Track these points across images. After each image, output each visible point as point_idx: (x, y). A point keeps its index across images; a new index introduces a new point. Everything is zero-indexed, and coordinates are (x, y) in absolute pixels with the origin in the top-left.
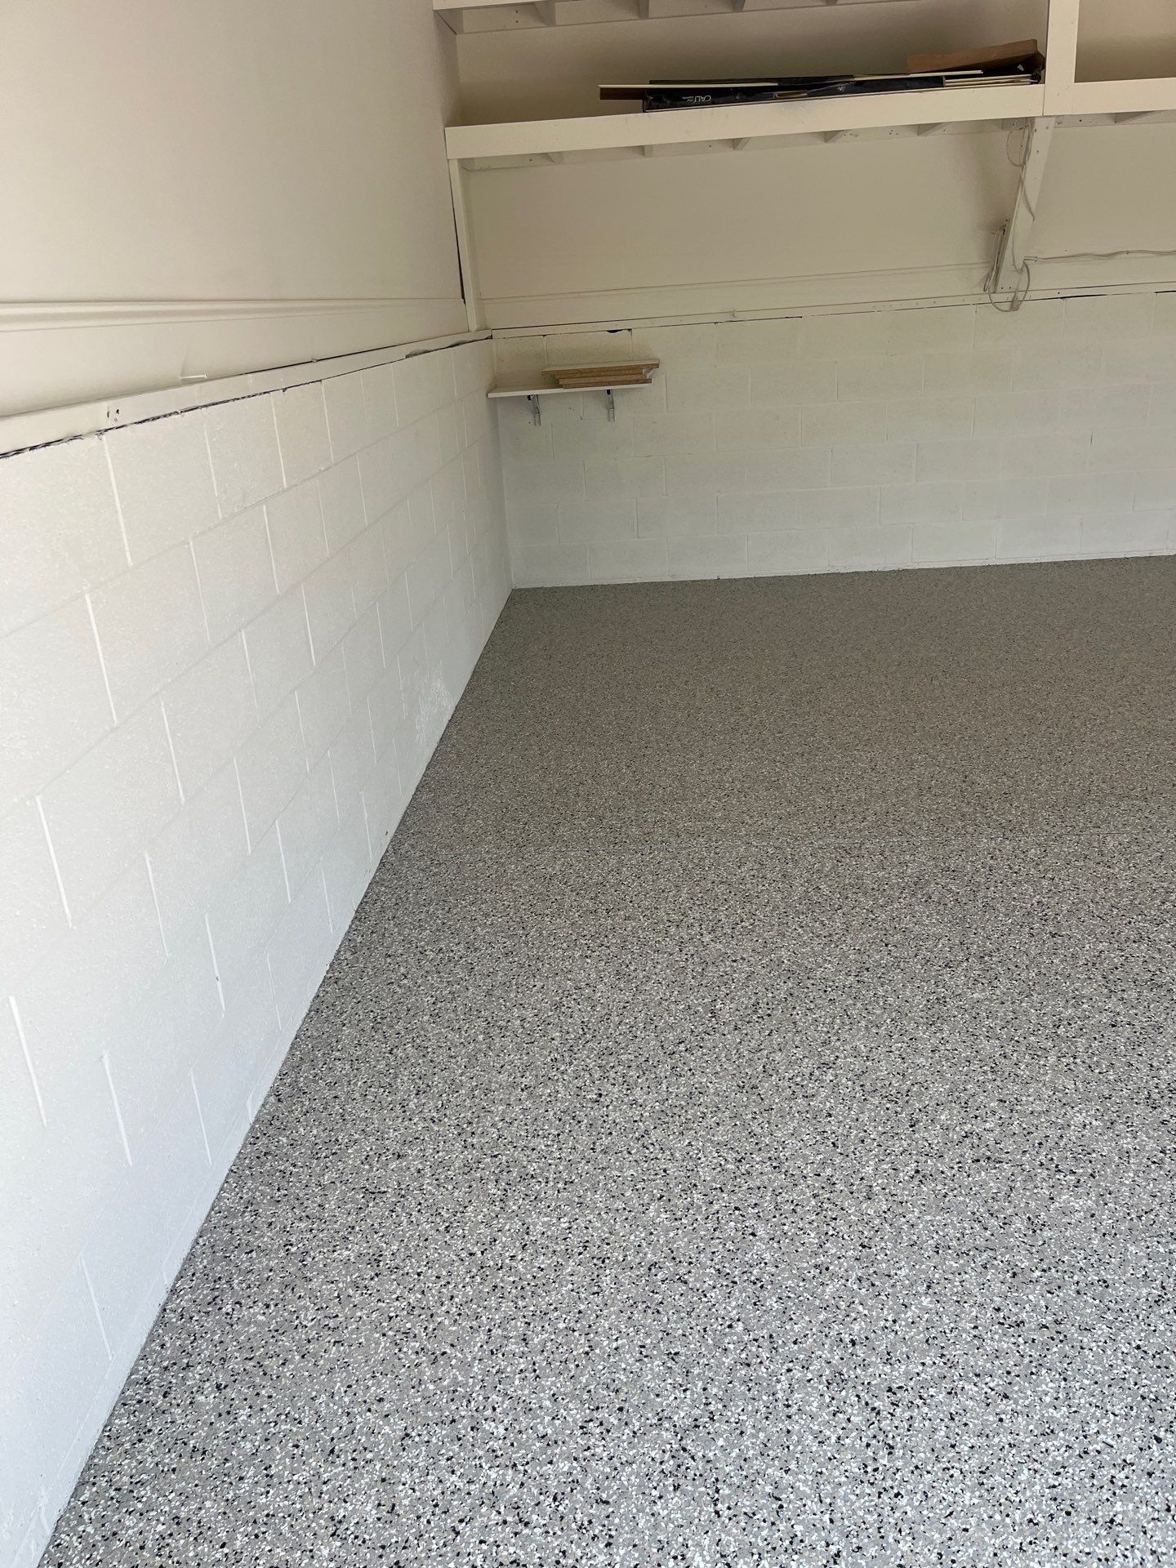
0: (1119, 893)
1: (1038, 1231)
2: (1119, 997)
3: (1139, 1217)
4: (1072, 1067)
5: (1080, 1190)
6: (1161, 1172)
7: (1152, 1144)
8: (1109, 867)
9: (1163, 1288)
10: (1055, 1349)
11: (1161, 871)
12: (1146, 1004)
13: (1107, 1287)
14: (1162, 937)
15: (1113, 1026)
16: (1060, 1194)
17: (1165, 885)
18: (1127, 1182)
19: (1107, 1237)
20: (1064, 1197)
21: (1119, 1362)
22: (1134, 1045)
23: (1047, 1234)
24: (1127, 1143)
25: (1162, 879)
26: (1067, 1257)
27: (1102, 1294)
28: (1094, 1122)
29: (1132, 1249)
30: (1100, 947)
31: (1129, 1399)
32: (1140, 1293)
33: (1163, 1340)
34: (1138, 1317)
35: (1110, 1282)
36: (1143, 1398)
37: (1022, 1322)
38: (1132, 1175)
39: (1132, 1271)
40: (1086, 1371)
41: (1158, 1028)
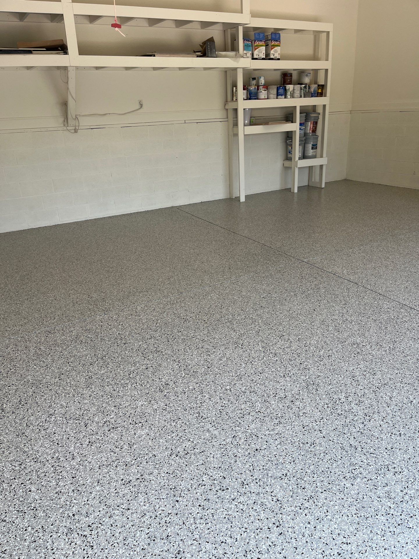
0: (143, 324)
1: (132, 447)
2: (147, 359)
3: (162, 429)
4: (136, 387)
5: (143, 427)
6: (167, 412)
7: (163, 404)
8: (139, 316)
9: (172, 450)
10: (142, 485)
11: (154, 314)
12: (155, 358)
13: (155, 457)
14: (158, 335)
15: (147, 369)
16: (137, 431)
17: (156, 318)
18: (157, 419)
19: (153, 440)
20: (139, 432)
21: (162, 480)
22: (153, 373)
23: (135, 446)
24: (155, 407)
25: (155, 316)
26: (142, 452)
27: (154, 460)
28: (145, 403)
29: (161, 441)
30: (140, 344)
31: (167, 492)
32: (165, 454)
33: (174, 467)
34: (166, 462)
35: (156, 455)
36: (171, 489)
37: (131, 480)
38: (158, 416)
39: (162, 448)
40: (153, 488)
41: (160, 365)
